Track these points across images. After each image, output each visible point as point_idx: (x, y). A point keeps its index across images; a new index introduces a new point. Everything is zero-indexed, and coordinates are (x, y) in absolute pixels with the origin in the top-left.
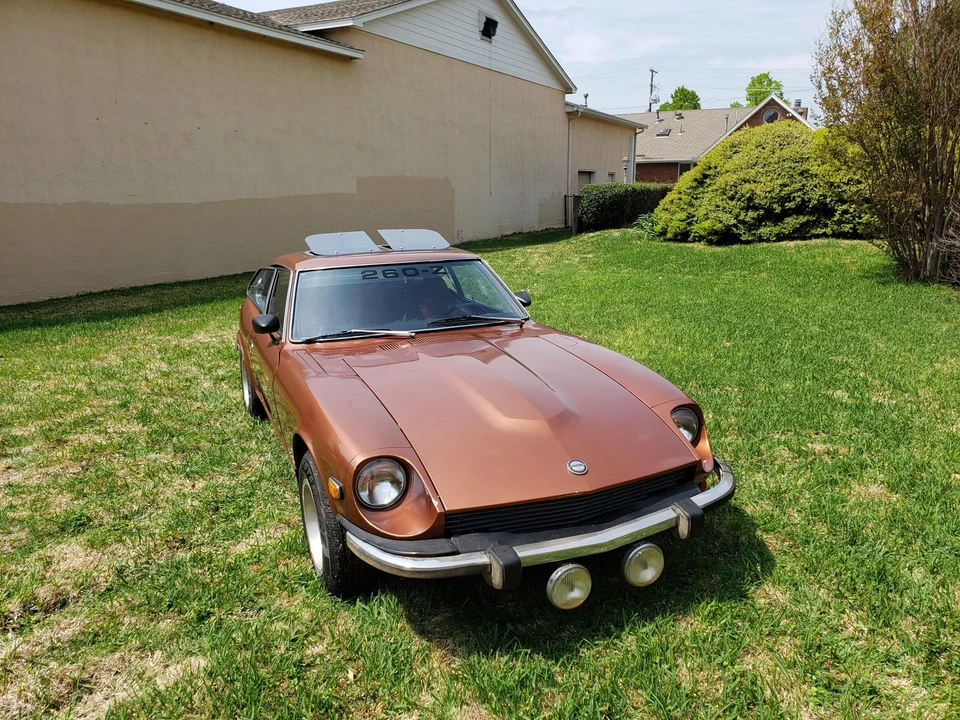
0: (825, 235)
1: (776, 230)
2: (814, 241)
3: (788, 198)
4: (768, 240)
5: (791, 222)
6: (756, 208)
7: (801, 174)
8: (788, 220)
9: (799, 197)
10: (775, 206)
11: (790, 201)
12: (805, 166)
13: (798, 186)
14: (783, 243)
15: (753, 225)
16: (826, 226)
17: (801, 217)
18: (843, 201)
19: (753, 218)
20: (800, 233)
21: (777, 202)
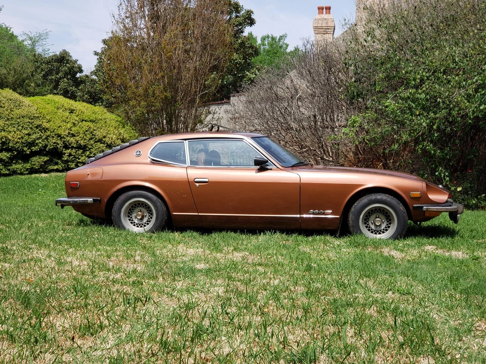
0: (57, 171)
1: (28, 166)
2: (53, 174)
3: (33, 144)
4: (22, 174)
5: (37, 161)
6: (8, 150)
7: (37, 127)
8: (34, 159)
9: (40, 143)
10: (25, 149)
11: (35, 146)
12: (37, 122)
13: (38, 135)
14: (33, 176)
15: (8, 162)
16: (57, 164)
17: (43, 157)
18: (66, 147)
19: (8, 158)
20: (43, 169)
21: (26, 146)
